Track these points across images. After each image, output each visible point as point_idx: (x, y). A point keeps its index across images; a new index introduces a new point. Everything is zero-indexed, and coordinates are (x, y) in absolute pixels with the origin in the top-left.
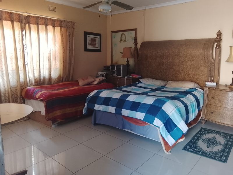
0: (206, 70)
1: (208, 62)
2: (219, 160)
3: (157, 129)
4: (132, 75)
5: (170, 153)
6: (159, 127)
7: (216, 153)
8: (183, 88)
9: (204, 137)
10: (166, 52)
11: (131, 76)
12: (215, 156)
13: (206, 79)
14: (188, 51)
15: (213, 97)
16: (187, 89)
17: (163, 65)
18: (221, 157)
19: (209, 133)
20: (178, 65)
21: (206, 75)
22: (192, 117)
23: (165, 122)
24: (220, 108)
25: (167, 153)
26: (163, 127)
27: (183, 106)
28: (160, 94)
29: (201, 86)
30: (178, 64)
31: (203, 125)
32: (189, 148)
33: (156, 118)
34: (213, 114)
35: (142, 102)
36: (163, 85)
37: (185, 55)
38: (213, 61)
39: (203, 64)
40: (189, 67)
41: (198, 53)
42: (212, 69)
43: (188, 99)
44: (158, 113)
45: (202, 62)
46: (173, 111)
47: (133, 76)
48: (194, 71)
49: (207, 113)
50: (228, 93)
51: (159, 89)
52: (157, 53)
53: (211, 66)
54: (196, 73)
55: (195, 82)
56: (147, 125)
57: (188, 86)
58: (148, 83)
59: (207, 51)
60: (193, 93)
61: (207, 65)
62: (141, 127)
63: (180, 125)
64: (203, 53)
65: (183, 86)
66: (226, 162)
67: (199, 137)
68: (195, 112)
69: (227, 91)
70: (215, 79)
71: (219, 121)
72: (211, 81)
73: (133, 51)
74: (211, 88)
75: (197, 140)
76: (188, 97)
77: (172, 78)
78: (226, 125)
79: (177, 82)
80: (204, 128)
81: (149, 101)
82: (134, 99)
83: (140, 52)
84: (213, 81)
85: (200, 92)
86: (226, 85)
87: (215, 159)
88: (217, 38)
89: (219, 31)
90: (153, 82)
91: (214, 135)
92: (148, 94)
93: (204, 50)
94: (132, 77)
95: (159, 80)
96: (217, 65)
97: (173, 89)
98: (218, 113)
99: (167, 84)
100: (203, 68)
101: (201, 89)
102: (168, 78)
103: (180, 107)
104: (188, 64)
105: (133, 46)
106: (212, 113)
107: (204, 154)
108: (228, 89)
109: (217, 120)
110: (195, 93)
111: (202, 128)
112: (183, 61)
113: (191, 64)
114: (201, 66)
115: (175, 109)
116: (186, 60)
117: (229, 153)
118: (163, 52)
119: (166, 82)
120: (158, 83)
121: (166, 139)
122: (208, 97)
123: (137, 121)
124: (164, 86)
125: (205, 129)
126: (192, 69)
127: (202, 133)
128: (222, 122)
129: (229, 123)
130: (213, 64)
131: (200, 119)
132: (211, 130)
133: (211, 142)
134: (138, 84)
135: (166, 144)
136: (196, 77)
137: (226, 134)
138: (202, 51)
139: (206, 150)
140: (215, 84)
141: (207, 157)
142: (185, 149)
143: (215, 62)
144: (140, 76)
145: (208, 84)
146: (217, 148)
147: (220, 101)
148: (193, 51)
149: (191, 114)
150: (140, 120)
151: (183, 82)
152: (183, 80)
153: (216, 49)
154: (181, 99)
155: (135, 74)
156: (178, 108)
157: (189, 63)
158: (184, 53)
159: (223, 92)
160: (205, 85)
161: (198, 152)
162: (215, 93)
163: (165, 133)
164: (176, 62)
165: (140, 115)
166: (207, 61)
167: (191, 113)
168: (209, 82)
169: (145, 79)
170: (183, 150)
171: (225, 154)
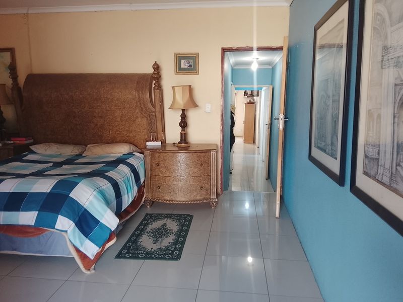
0: (144, 122)
1: (146, 110)
2: (169, 259)
3: (64, 236)
4: (12, 139)
5: (93, 271)
6: (66, 231)
7: (167, 249)
8: (112, 155)
9: (150, 228)
10: (77, 93)
11: (10, 142)
12: (165, 254)
13: (146, 137)
14: (113, 93)
15: (157, 164)
16: (120, 155)
17: (74, 117)
18: (172, 254)
19: (157, 219)
20: (101, 117)
21: (146, 130)
22: (128, 201)
23: (77, 219)
24: (168, 178)
25: (88, 273)
26: (74, 229)
27: (109, 185)
28: (70, 169)
29: (141, 149)
30: (100, 115)
31: (149, 210)
32: (126, 253)
33: (60, 217)
34: (160, 190)
35: (30, 190)
36: (78, 153)
37: (110, 100)
38: (153, 109)
39: (140, 114)
40: (119, 119)
41: (130, 97)
42: (152, 120)
43: (119, 173)
44: (62, 206)
45: (137, 111)
46: (91, 198)
47: (16, 142)
48: (127, 125)
49: (152, 189)
50: (177, 154)
51: (69, 162)
52: (60, 96)
53: (151, 116)
54: (131, 128)
55: (130, 143)
56: (46, 233)
57: (121, 150)
58: (49, 152)
59: (142, 93)
60: (127, 161)
61: (146, 115)
62: (34, 239)
63: (105, 219)
64: (137, 96)
65: (113, 152)
66: (180, 259)
67: (143, 230)
68: (132, 191)
69: (174, 152)
70: (159, 136)
71: (169, 198)
72: (153, 140)
73: (9, 92)
74: (153, 151)
75: (140, 235)
76: (119, 169)
77: (93, 139)
78: (180, 203)
79: (103, 146)
80: (149, 214)
81: (44, 186)
82: (13, 188)
83: (25, 94)
84: (157, 140)
85: (138, 158)
86: (174, 143)
87: (164, 258)
88: (154, 74)
89: (156, 62)
90: (57, 150)
91: (164, 221)
92: (45, 173)
93: (138, 91)
94: (14, 143)
95: (69, 144)
96: (158, 115)
97: (96, 158)
98: (167, 186)
99: (85, 150)
100: (139, 119)
101: (140, 153)
102: (87, 139)
103: (103, 187)
104: (116, 114)
105: (9, 82)
106: (159, 188)
107: (149, 255)
108: (176, 149)
109: (167, 198)
110: (131, 160)
111: (147, 215)
112: (108, 109)
113: (122, 115)
114: (137, 117)
115: (95, 193)
116: (113, 108)
117: (183, 243)
118: (71, 94)
119: (84, 146)
120: (68, 151)
121: (82, 249)
122: (151, 165)
123: (23, 230)
124: (80, 156)
125: (151, 215)
126: (124, 122)
127: (146, 222)
128: (173, 199)
129: (183, 199)
130: (153, 114)
131: (143, 200)
132: (160, 214)
133: (160, 233)
134: (26, 155)
135: (83, 256)
136: (131, 135)
137: (180, 215)
138: (134, 93)
139: (152, 249)
140: (159, 143)
141: (153, 258)
142: (119, 256)
143: (155, 110)
144: (32, 141)
145: (150, 144)
146: (167, 241)
147: (167, 168)
148: (122, 93)
149: (126, 196)
150: (29, 226)
151: (111, 145)
152: (113, 141)
153: (154, 90)
154: (106, 174)
155: (19, 137)
156: (100, 191)
157: (118, 113)
158: (109, 96)
159: (170, 155)
160: (145, 147)
161: (140, 256)
162: (159, 157)
163: (80, 239)
164: (97, 111)
165: (28, 218)
166: (144, 109)
167: (124, 195)
168: (151, 141)
169: (42, 145)
170: (116, 259)
171: (179, 246)
